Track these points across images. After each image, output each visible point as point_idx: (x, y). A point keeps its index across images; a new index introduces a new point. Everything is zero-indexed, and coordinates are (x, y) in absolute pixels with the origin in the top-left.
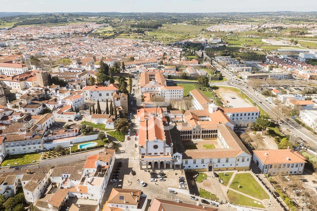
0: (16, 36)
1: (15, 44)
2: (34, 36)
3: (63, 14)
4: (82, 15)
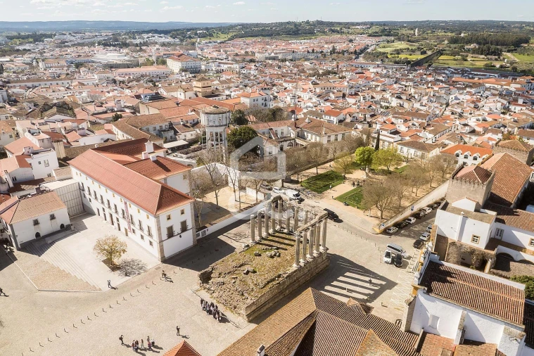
0: (228, 53)
1: (219, 68)
2: (258, 55)
3: (308, 22)
4: (340, 24)
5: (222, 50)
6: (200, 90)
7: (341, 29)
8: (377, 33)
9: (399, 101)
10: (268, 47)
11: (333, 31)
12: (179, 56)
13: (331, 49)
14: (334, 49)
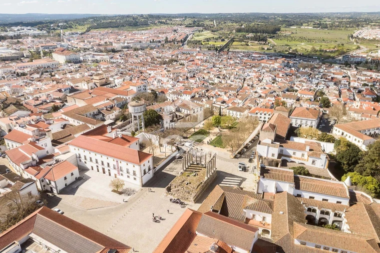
0: (92, 43)
1: (94, 59)
2: (115, 44)
3: (142, 16)
4: (164, 16)
5: (86, 41)
6: (98, 81)
7: (166, 21)
8: (191, 24)
9: (219, 79)
10: (119, 37)
11: (161, 23)
12: (62, 51)
13: (165, 38)
14: (167, 38)
